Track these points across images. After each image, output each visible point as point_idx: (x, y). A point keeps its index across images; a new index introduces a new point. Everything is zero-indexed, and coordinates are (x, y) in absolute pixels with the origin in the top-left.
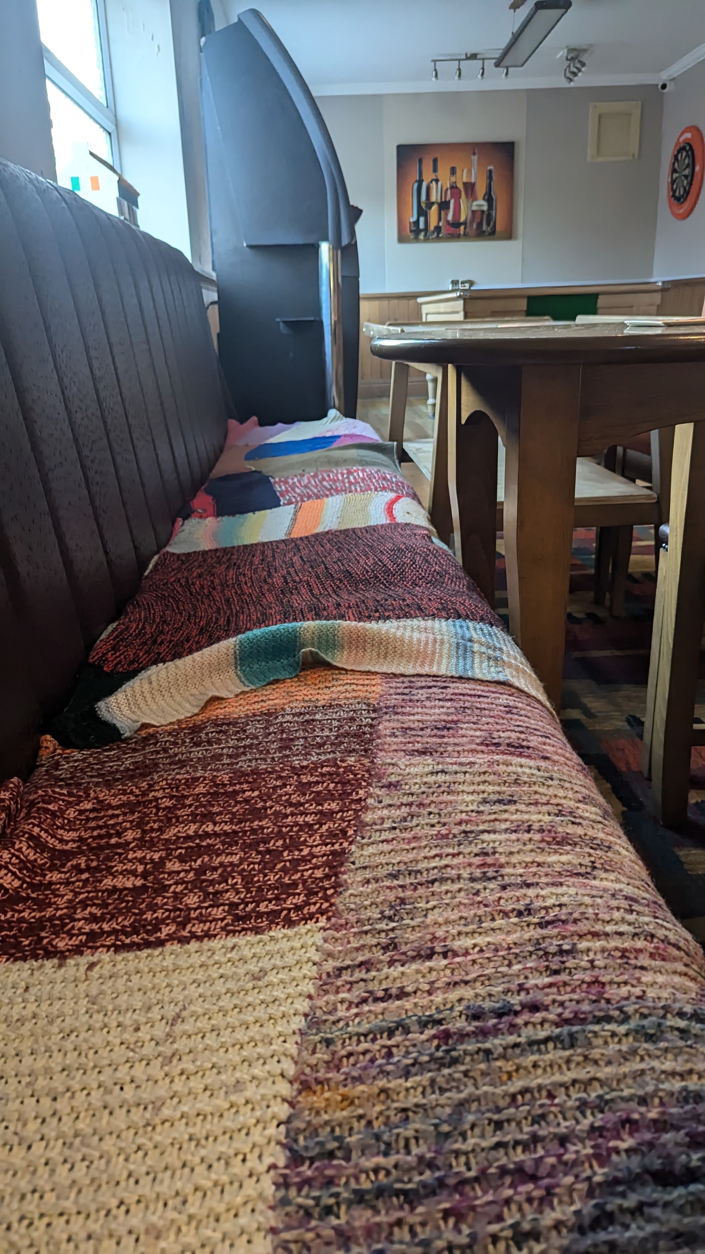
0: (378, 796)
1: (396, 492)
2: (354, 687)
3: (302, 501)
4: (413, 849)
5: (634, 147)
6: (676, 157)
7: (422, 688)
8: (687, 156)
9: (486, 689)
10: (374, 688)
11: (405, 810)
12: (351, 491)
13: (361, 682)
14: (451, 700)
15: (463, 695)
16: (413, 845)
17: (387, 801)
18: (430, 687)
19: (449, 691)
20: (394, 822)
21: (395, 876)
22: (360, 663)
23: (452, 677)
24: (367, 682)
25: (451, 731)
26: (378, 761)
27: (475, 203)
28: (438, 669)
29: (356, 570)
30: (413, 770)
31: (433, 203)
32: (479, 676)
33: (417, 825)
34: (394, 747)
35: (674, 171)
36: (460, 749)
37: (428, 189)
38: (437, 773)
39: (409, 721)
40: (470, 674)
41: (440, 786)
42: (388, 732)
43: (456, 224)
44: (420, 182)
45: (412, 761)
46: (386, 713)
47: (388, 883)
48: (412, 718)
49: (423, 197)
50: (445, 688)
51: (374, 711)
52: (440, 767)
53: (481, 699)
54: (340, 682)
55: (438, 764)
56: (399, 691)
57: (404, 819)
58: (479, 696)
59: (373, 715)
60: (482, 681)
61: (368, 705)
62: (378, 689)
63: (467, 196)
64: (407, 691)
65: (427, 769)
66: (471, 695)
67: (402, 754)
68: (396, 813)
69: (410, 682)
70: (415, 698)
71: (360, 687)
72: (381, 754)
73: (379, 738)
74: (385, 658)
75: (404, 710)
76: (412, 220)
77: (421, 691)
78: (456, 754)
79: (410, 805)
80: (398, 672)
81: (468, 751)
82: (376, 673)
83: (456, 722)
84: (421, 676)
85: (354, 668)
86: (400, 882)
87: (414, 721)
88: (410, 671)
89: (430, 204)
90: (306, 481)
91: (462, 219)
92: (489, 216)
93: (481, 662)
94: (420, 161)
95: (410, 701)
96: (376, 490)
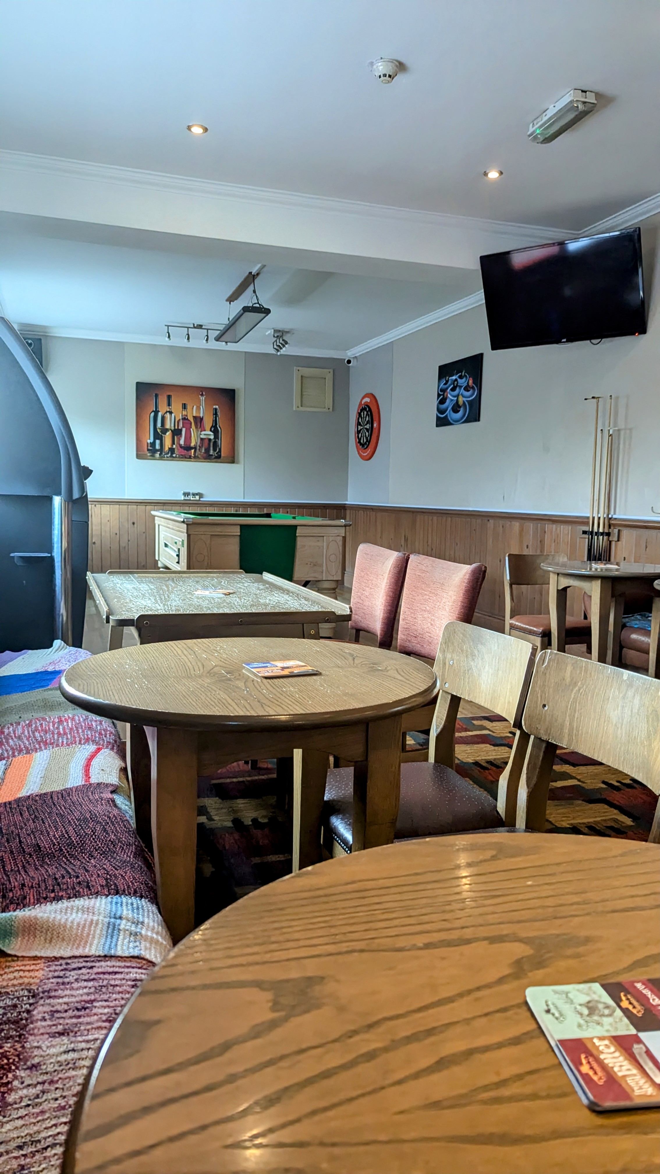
0: (22, 1078)
1: (97, 744)
2: (21, 973)
3: (14, 756)
4: (38, 1122)
5: (329, 402)
6: (360, 414)
7: (74, 969)
8: (367, 414)
9: (123, 964)
10: (36, 974)
11: (39, 1088)
12: (57, 745)
13: (28, 968)
14: (94, 979)
15: (104, 973)
16: (40, 1118)
17: (28, 1082)
18: (80, 968)
19: (95, 970)
20: (30, 1100)
21: (20, 1148)
22: (30, 949)
23: (99, 956)
24: (32, 967)
25: (87, 1010)
26: (27, 1045)
27: (203, 433)
28: (90, 950)
29: (44, 843)
30: (53, 1051)
31: (167, 430)
32: (119, 953)
33: (46, 1100)
34: (41, 1031)
35: (359, 424)
36: (89, 1027)
37: (163, 418)
38: (69, 1051)
39: (58, 1003)
40: (113, 952)
41: (68, 1064)
42: (39, 1017)
43: (188, 448)
44: (156, 412)
45: (53, 1043)
46: (42, 998)
47: (15, 1154)
48: (61, 1001)
49: (159, 425)
50: (92, 967)
51: (33, 996)
52: (72, 1045)
53: (117, 976)
54: (11, 969)
55: (71, 1043)
56: (56, 974)
57: (37, 1097)
58: (116, 973)
59: (31, 1001)
60: (121, 957)
61: (29, 991)
62: (40, 974)
63: (196, 427)
64: (61, 974)
65: (62, 1049)
66: (110, 973)
67: (47, 1036)
68: (33, 1091)
69: (67, 964)
70: (66, 980)
71: (27, 974)
72: (31, 1038)
73: (32, 1023)
74: (51, 942)
75: (57, 994)
76: (149, 441)
77: (72, 973)
78: (86, 1033)
79: (43, 1083)
80: (59, 955)
81: (95, 1029)
82: (41, 958)
83: (92, 1001)
84: (75, 957)
85: (24, 954)
86: (24, 1152)
87: (61, 1004)
88: (68, 953)
89: (165, 431)
90: (20, 731)
91: (192, 444)
92: (215, 443)
93: (124, 939)
94: (156, 396)
95: (63, 983)
96: (80, 743)
